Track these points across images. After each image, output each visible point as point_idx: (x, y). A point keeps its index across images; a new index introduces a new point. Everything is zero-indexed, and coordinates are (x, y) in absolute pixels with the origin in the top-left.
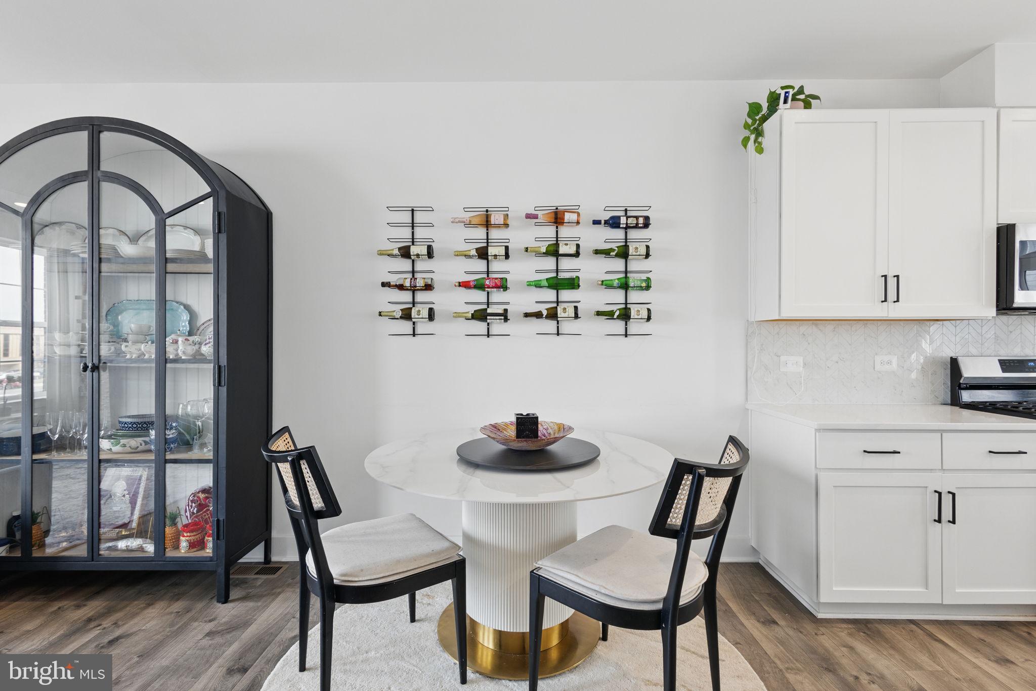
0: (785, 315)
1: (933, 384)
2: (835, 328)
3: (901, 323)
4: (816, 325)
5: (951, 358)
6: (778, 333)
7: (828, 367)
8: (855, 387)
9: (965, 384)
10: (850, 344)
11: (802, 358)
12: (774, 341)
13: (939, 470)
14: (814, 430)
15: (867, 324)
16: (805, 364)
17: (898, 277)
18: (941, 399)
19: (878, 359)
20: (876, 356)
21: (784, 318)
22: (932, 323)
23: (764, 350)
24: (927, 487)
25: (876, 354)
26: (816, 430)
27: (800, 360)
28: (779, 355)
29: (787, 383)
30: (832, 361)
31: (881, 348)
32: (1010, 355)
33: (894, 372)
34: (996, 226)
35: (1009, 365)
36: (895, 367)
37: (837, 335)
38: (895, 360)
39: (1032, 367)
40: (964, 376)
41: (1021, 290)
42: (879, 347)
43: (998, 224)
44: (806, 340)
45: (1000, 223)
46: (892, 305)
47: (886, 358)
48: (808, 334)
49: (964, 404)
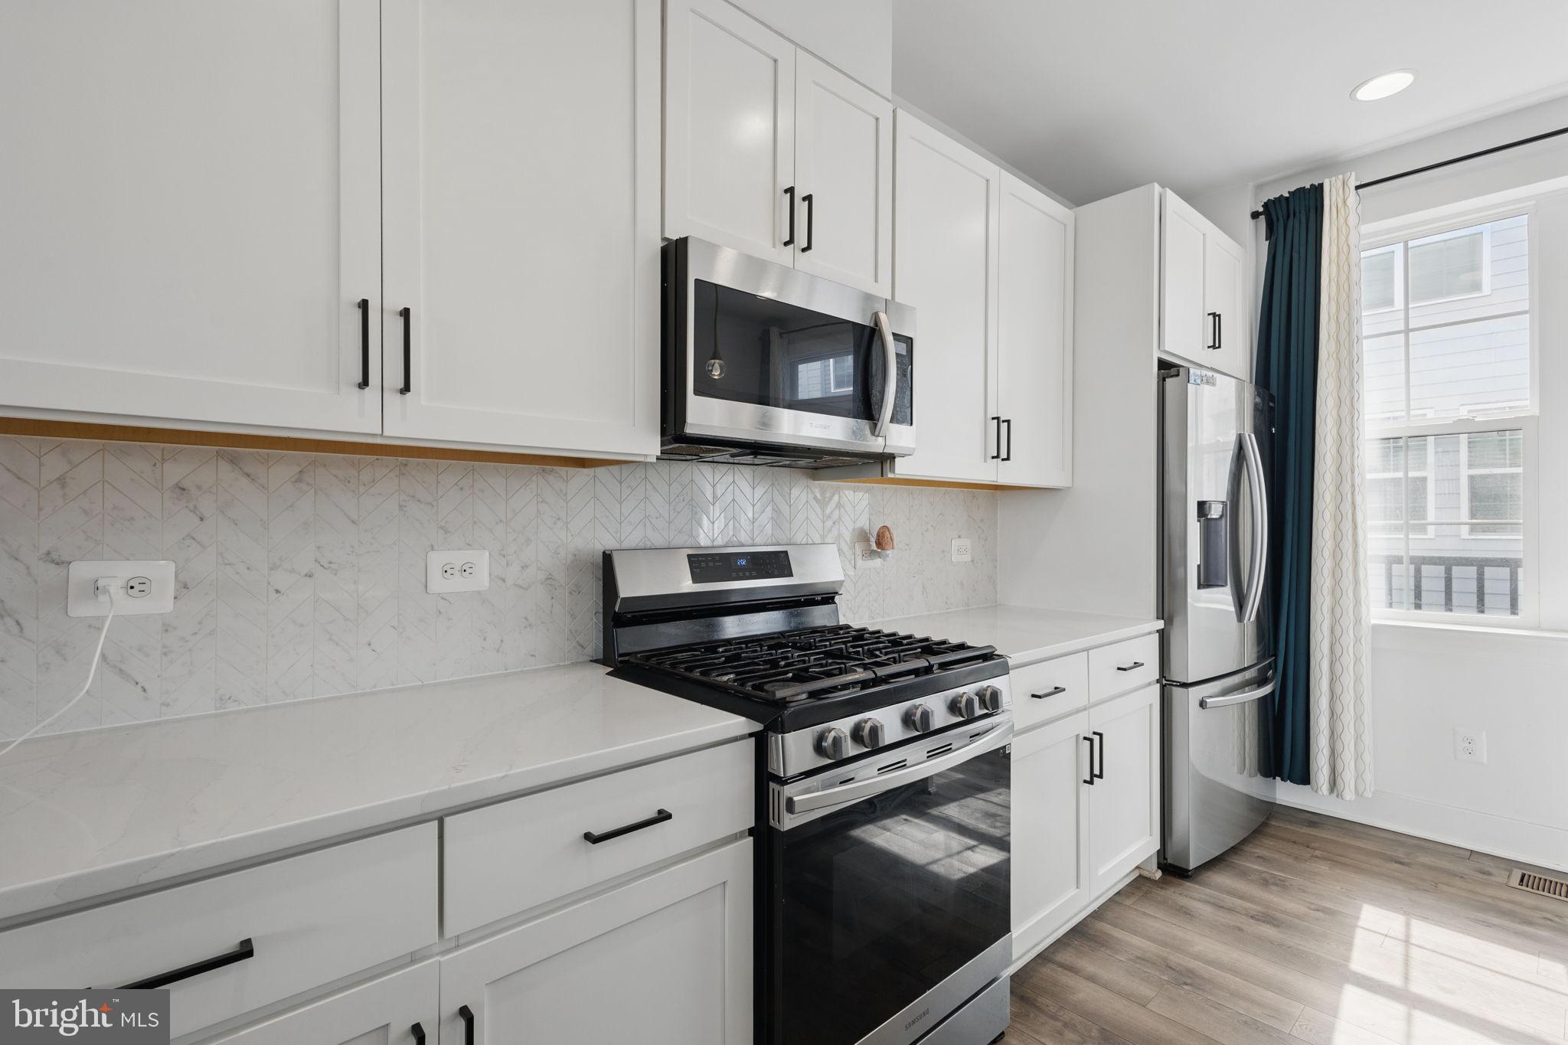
1: (573, 616)
2: (301, 472)
3: (500, 467)
4: (233, 459)
5: (604, 553)
6: (57, 482)
7: (277, 591)
8: (369, 644)
9: (627, 613)
10: (353, 522)
11: (172, 565)
12: (39, 510)
16: (186, 587)
17: (406, 313)
18: (589, 650)
19: (437, 560)
20: (431, 553)
22: (572, 470)
25: (432, 549)
27: (162, 572)
28: (63, 558)
29: (103, 657)
30: (293, 571)
31: (446, 532)
32: (715, 544)
33: (479, 592)
34: (659, 244)
35: (703, 565)
36: (482, 579)
37: (312, 491)
38: (482, 561)
39: (742, 569)
40: (622, 596)
41: (697, 392)
42: (442, 528)
43: (664, 239)
44: (191, 506)
45: (668, 235)
46: (393, 400)
47: (458, 558)
48: (199, 488)
49: (621, 662)
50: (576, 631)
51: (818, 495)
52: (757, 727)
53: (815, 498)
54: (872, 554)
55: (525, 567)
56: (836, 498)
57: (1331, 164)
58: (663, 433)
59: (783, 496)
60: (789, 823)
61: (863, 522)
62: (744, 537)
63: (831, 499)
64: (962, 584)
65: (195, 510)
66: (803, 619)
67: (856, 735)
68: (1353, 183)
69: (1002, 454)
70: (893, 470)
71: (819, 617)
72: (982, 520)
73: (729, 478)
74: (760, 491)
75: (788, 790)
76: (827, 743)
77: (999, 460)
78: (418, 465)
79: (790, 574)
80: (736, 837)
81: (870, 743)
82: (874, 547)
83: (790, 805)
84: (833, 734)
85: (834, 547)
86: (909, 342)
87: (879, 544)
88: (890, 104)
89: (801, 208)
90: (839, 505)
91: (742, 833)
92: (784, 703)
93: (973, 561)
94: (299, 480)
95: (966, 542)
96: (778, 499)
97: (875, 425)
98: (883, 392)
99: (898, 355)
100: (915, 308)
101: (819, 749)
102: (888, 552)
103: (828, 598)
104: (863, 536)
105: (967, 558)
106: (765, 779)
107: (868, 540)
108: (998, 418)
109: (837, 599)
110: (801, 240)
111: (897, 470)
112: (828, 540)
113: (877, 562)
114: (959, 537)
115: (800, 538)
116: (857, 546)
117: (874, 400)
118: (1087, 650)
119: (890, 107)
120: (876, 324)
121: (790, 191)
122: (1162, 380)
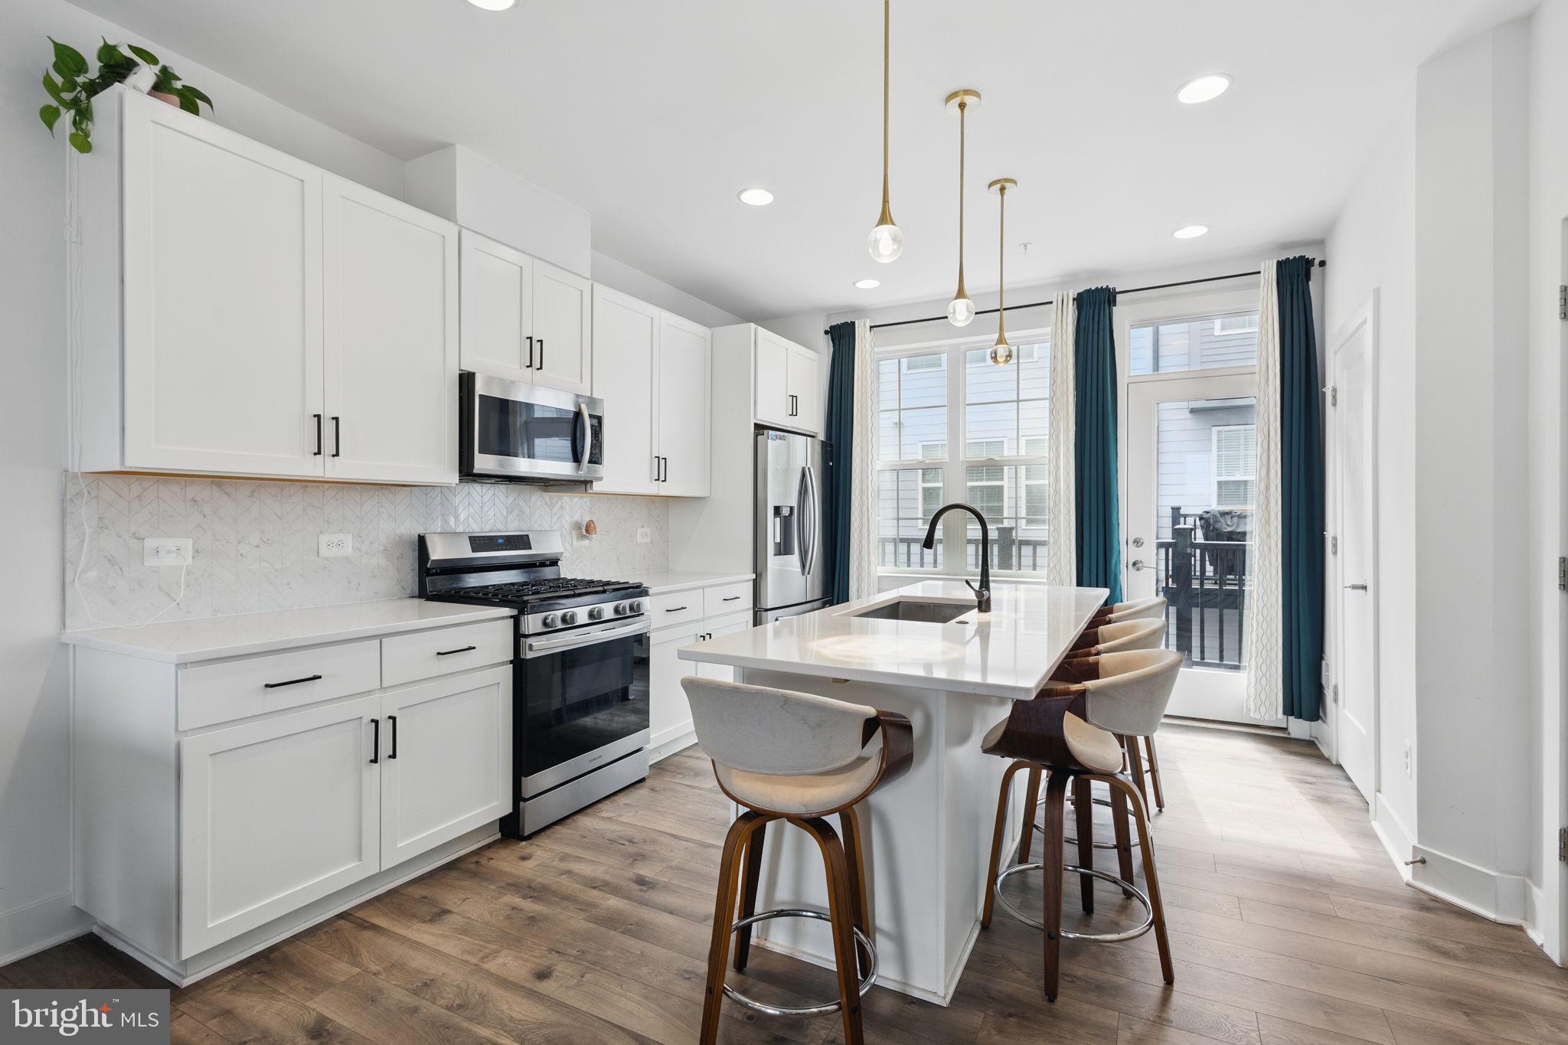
0: (133, 463)
1: (399, 572)
2: (253, 491)
3: (358, 487)
4: (219, 485)
5: (419, 535)
6: (139, 497)
7: (242, 555)
8: (288, 584)
9: (434, 569)
10: (280, 518)
11: (191, 540)
12: (130, 512)
13: (379, 689)
14: (174, 666)
15: (307, 487)
16: (197, 552)
17: (336, 419)
18: (408, 591)
19: (324, 539)
20: (321, 535)
21: (133, 470)
22: (398, 488)
23: (107, 529)
24: (361, 718)
25: (321, 533)
26: (177, 665)
27: (188, 544)
28: (142, 536)
29: (160, 587)
30: (249, 544)
31: (329, 523)
32: (483, 530)
33: (347, 557)
34: (458, 372)
35: (479, 543)
36: (348, 550)
37: (258, 502)
38: (348, 540)
39: (501, 544)
40: (432, 558)
41: (480, 452)
42: (327, 521)
43: (460, 370)
44: (199, 510)
45: (462, 368)
46: (330, 460)
47: (336, 538)
48: (203, 500)
49: (431, 595)
50: (401, 580)
51: (548, 501)
52: (515, 612)
53: (546, 503)
54: (582, 537)
55: (372, 543)
56: (560, 502)
57: (860, 311)
58: (460, 471)
59: (526, 502)
60: (530, 655)
61: (577, 518)
62: (499, 526)
63: (556, 504)
64: (644, 557)
65: (201, 512)
66: (541, 575)
67: (564, 619)
68: (868, 324)
69: (661, 478)
70: (591, 488)
71: (548, 573)
72: (658, 516)
73: (491, 492)
74: (510, 499)
75: (530, 641)
76: (549, 621)
77: (660, 481)
78: (313, 486)
79: (530, 548)
80: (503, 664)
81: (569, 623)
82: (584, 533)
83: (531, 647)
84: (551, 616)
85: (558, 533)
86: (599, 419)
87: (587, 531)
88: (587, 281)
89: (537, 347)
90: (561, 507)
91: (507, 661)
92: (526, 602)
93: (652, 542)
94: (252, 496)
95: (648, 530)
96: (522, 503)
97: (579, 465)
98: (583, 447)
99: (592, 426)
100: (603, 400)
101: (545, 623)
102: (593, 536)
103: (554, 562)
104: (577, 526)
105: (648, 540)
106: (518, 636)
107: (581, 529)
108: (658, 457)
109: (559, 563)
110: (536, 363)
111: (594, 489)
112: (555, 528)
113: (586, 542)
114: (642, 527)
115: (537, 527)
116: (573, 532)
117: (579, 451)
118: (703, 588)
119: (589, 283)
120: (580, 410)
121: (531, 338)
122: (756, 436)
